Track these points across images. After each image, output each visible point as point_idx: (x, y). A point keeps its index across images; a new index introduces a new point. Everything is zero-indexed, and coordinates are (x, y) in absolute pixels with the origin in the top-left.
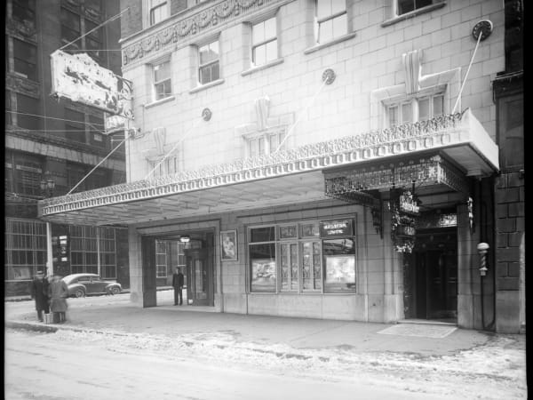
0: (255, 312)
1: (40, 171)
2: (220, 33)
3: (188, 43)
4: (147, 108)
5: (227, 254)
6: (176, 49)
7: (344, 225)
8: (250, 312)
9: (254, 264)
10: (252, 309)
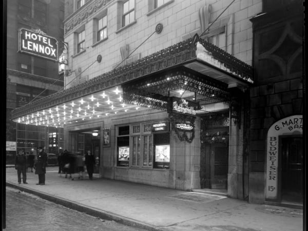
0: (118, 178)
1: (29, 95)
2: (107, 9)
3: (92, 17)
4: (74, 57)
5: (106, 143)
6: (87, 22)
7: (164, 125)
8: (115, 178)
9: (120, 149)
10: (117, 176)
